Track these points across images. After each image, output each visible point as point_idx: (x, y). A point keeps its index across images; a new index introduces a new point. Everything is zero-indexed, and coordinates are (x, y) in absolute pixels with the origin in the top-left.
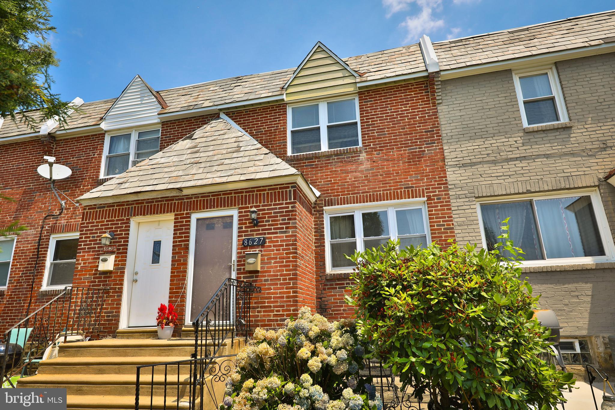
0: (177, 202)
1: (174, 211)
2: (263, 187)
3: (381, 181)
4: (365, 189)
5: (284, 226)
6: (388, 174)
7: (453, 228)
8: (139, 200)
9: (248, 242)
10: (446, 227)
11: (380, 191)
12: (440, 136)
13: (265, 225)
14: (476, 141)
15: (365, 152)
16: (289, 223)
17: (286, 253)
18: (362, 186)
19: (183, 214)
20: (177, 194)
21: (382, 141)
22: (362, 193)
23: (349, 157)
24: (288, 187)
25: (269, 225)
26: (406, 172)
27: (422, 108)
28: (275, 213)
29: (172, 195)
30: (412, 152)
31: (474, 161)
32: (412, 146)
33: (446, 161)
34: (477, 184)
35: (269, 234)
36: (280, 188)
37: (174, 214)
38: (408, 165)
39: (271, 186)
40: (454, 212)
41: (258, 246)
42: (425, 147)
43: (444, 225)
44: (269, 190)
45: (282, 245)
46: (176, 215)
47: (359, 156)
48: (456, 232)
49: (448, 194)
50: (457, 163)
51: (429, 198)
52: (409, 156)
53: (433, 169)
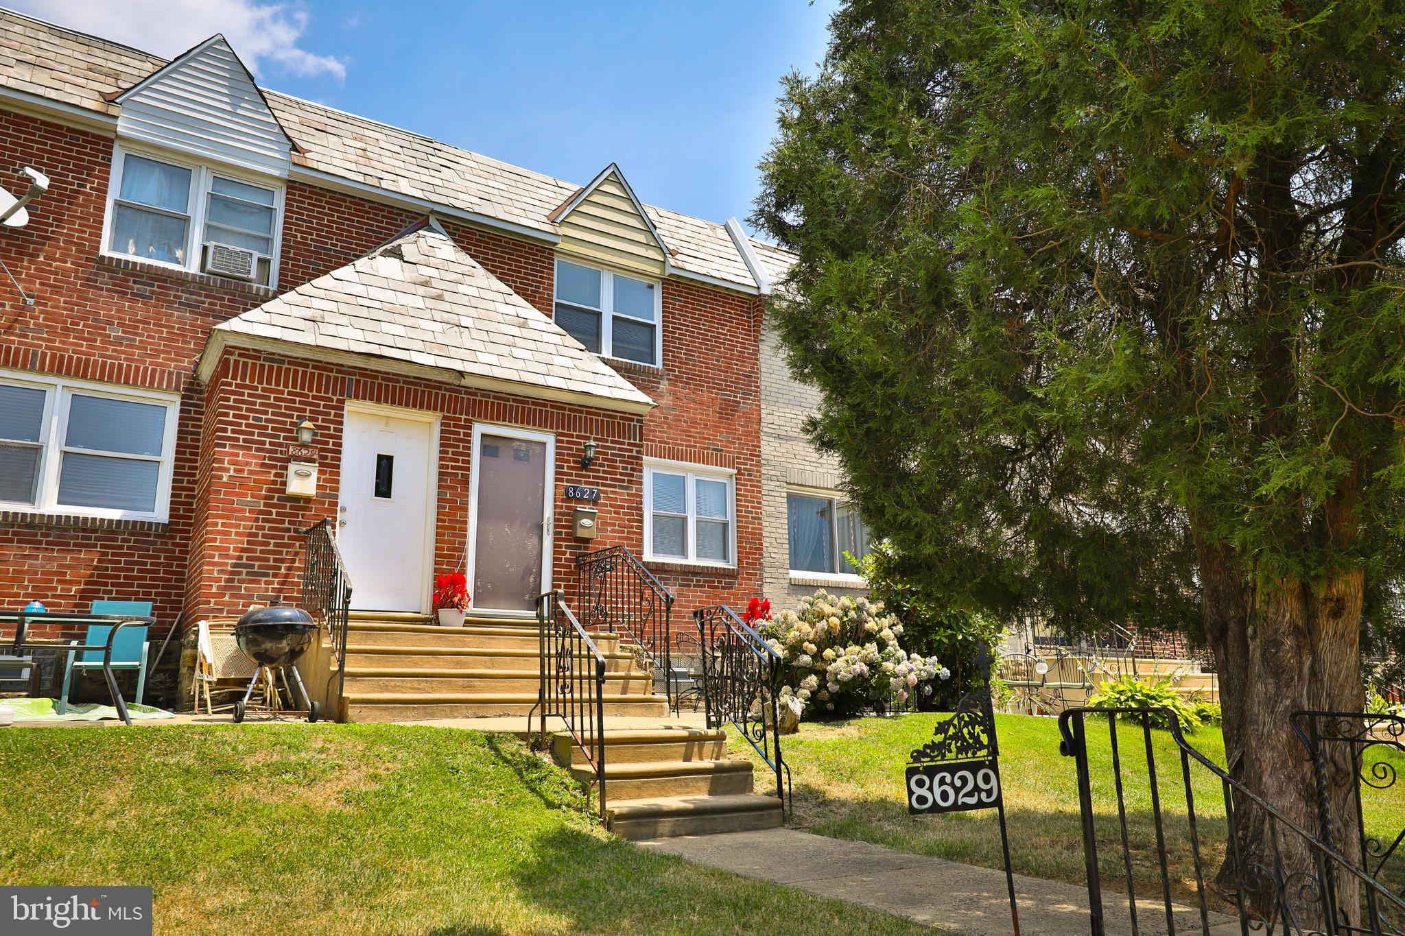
0: (448, 394)
1: (442, 410)
2: (596, 408)
3: (684, 431)
4: (663, 437)
5: (626, 478)
6: (694, 423)
7: (760, 519)
8: (366, 369)
9: (574, 492)
10: (754, 515)
11: (682, 445)
12: (758, 387)
13: (598, 471)
14: (795, 408)
15: (669, 380)
16: (632, 475)
17: (628, 520)
18: (660, 432)
19: (460, 419)
20: (450, 381)
21: (691, 369)
22: (660, 442)
23: (645, 381)
24: (632, 420)
25: (604, 472)
26: (716, 427)
27: (743, 339)
28: (612, 454)
29: (439, 378)
30: (725, 400)
31: (790, 434)
32: (726, 390)
33: (762, 424)
34: (790, 465)
35: (603, 485)
36: (622, 418)
37: (441, 415)
38: (720, 418)
39: (608, 410)
40: (764, 498)
41: (588, 501)
42: (740, 398)
43: (752, 513)
44: (605, 416)
45: (623, 507)
46: (444, 418)
47: (659, 383)
48: (764, 524)
49: (760, 472)
50: (773, 431)
51: (739, 473)
52: (721, 404)
53: (746, 431)
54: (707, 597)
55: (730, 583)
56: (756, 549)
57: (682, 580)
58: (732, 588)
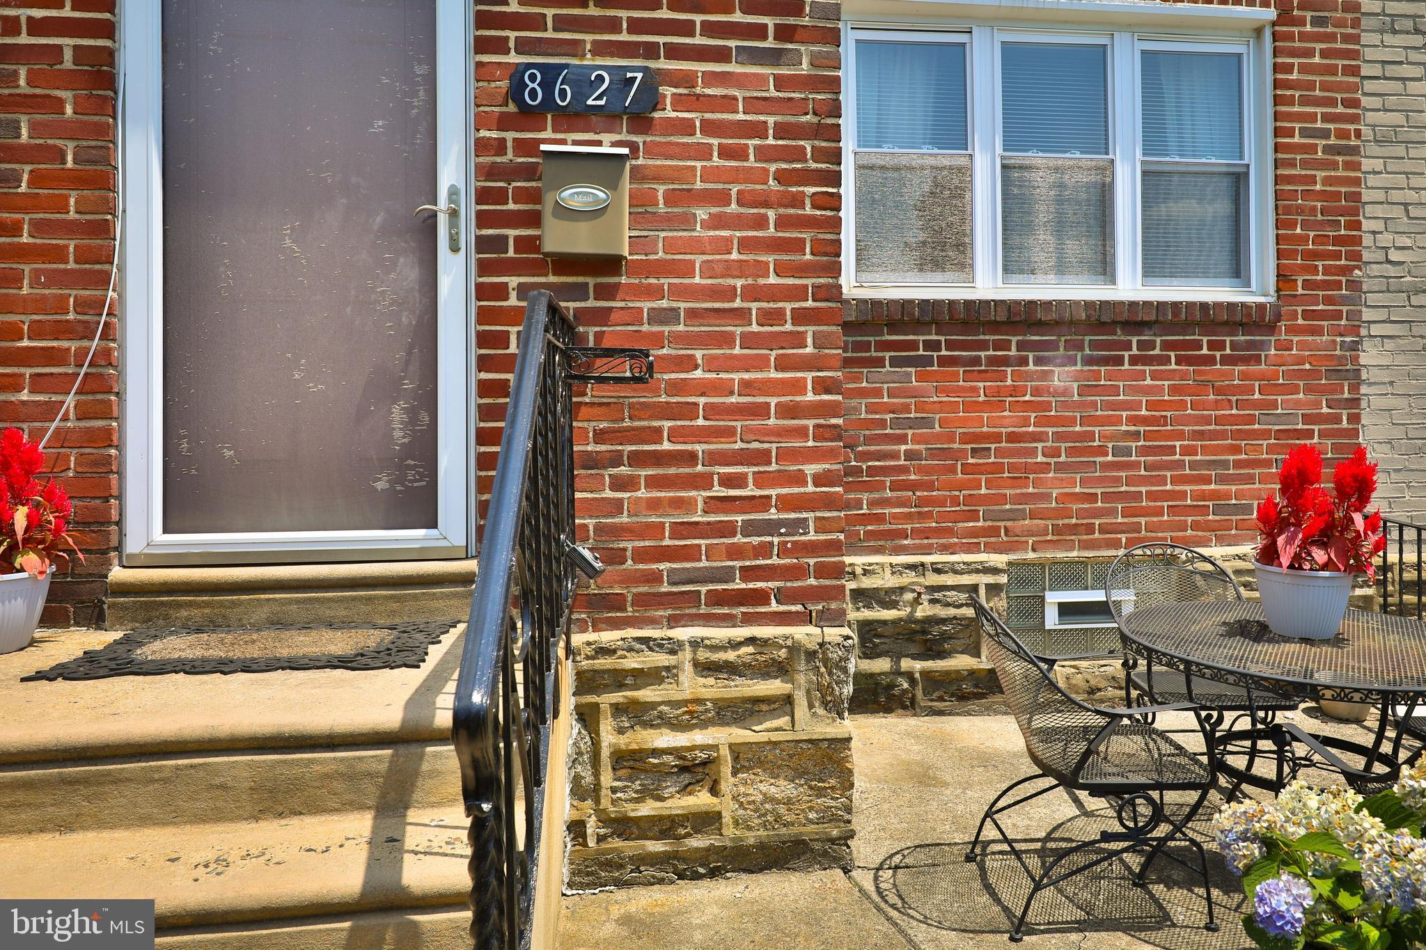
5: (770, 22)
7: (1354, 151)
9: (549, 87)
10: (1332, 141)
13: (654, 3)
16: (796, 10)
35: (676, 54)
40: (1367, 87)
41: (608, 117)
43: (1325, 134)
45: (758, 130)
48: (1366, 165)
49: (1357, 7)
54: (1174, 390)
55: (1251, 345)
56: (1338, 240)
57: (1094, 345)
58: (1258, 360)
